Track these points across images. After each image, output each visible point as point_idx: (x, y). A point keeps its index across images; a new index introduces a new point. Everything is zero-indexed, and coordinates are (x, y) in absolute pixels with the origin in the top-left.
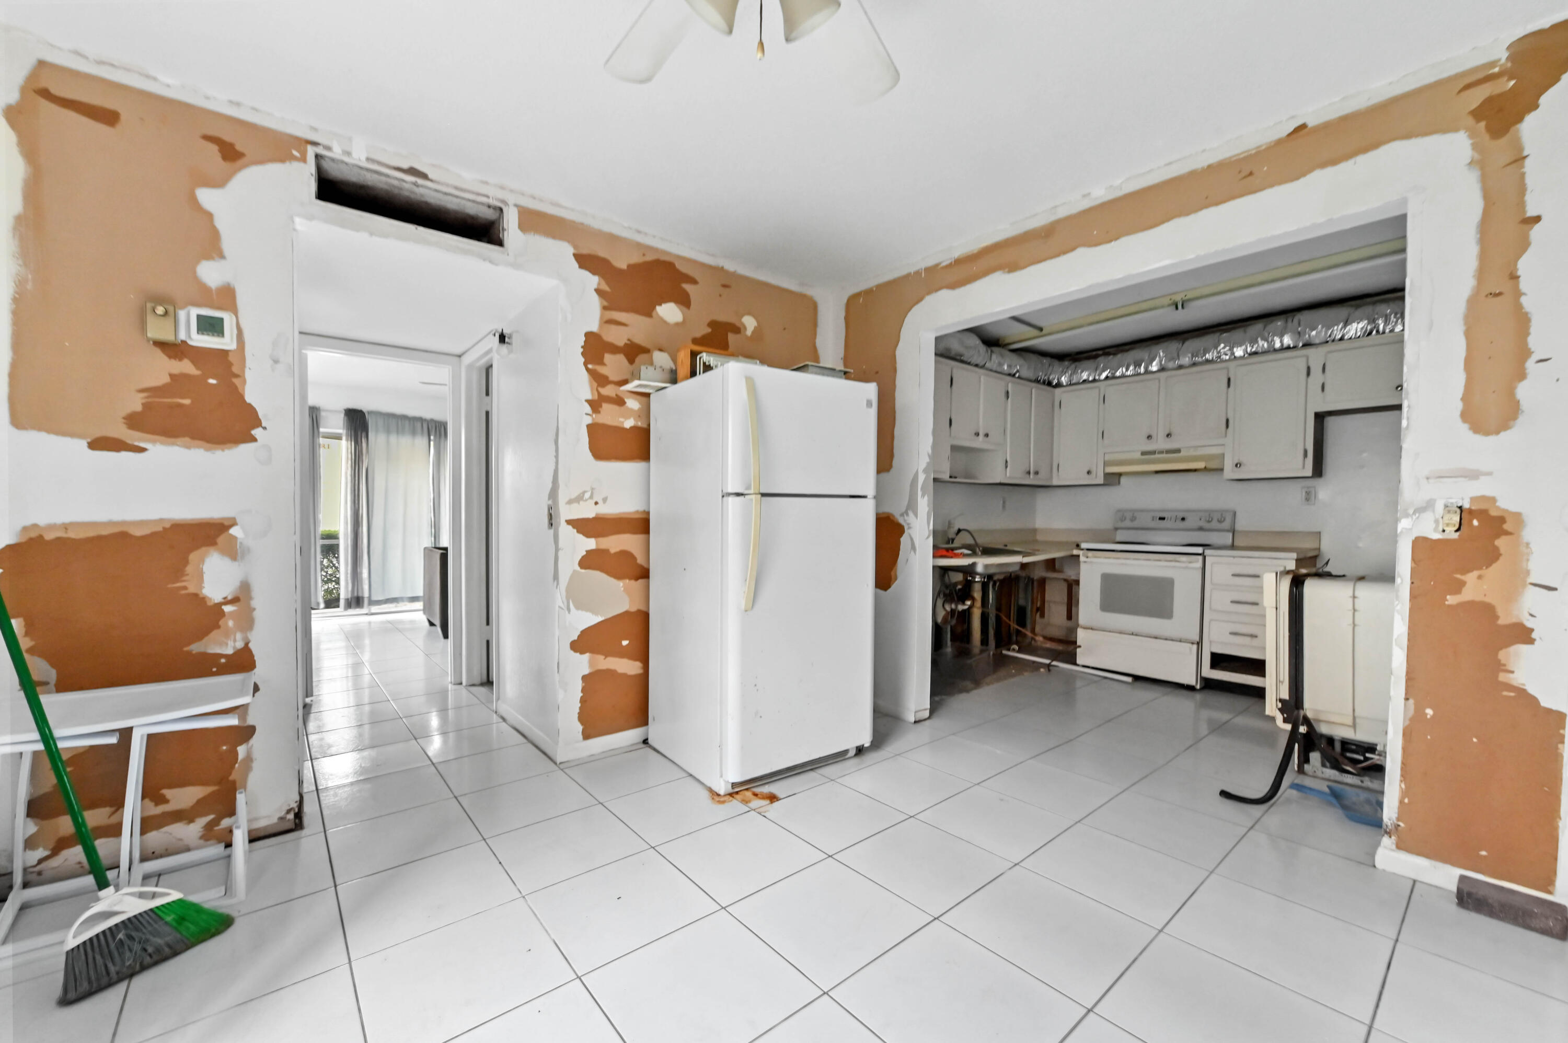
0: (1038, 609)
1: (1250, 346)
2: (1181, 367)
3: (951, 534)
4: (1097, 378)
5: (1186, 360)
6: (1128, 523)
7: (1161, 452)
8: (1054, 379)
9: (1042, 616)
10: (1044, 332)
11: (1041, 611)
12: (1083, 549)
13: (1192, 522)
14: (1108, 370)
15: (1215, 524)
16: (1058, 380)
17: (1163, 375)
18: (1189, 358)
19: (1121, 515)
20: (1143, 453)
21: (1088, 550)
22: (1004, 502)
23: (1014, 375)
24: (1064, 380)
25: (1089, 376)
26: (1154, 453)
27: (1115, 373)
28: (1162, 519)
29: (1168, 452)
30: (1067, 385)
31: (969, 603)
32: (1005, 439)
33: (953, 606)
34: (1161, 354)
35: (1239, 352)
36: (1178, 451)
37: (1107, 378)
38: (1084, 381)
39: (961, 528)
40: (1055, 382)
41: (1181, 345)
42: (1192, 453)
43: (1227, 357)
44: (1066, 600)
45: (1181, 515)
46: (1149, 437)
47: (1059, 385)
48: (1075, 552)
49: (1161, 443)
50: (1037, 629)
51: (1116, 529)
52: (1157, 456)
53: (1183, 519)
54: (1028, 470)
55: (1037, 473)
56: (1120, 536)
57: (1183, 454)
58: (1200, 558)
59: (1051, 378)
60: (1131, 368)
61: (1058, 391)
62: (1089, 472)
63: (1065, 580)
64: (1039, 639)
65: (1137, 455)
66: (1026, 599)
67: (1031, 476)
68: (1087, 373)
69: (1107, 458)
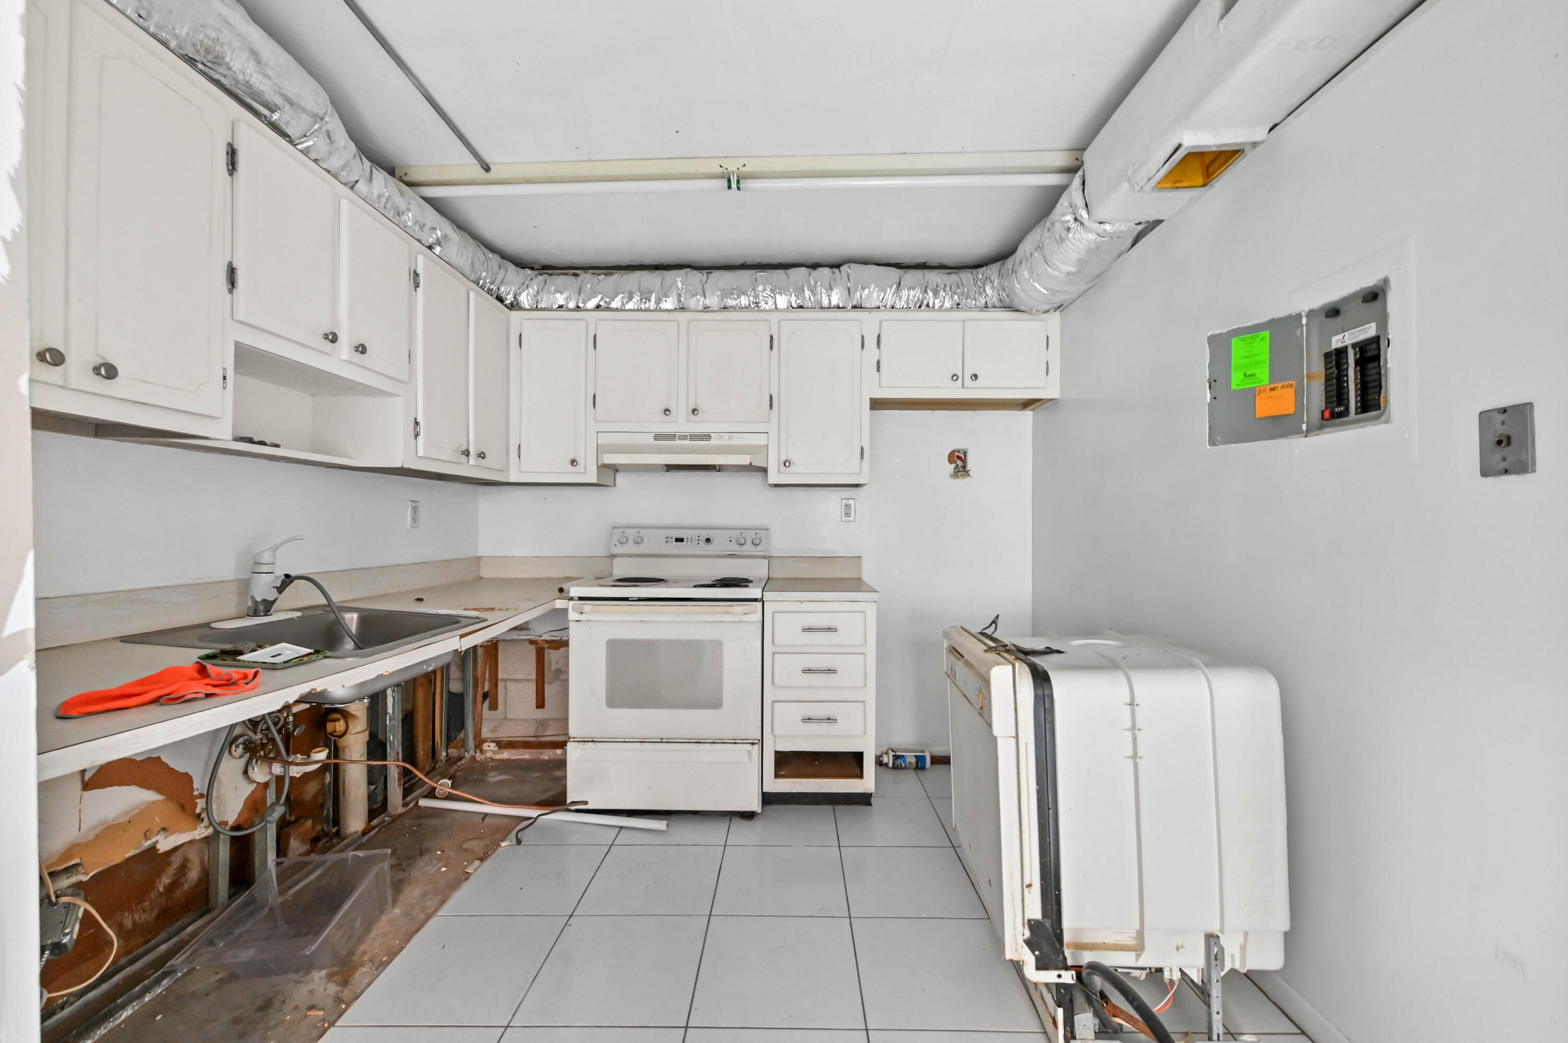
0: (485, 696)
1: (795, 295)
2: (706, 309)
3: (263, 589)
4: (581, 305)
5: (713, 301)
6: (630, 548)
7: (683, 438)
8: (508, 294)
9: (494, 707)
10: (492, 175)
11: (491, 698)
12: (572, 599)
13: (721, 544)
14: (600, 296)
15: (748, 548)
16: (515, 297)
17: (683, 316)
18: (718, 297)
19: (621, 533)
20: (658, 437)
21: (581, 599)
22: (415, 510)
23: (430, 247)
24: (525, 299)
25: (568, 299)
26: (672, 437)
27: (610, 303)
28: (680, 540)
29: (693, 437)
30: (531, 310)
31: (321, 755)
32: (412, 374)
33: (277, 769)
34: (679, 284)
35: (782, 301)
36: (708, 437)
37: (598, 307)
38: (561, 307)
39: (293, 573)
40: (509, 299)
41: (705, 276)
42: (725, 441)
43: (767, 307)
44: (534, 676)
45: (705, 534)
46: (667, 411)
47: (514, 306)
48: (560, 604)
49: (681, 424)
50: (486, 732)
51: (613, 556)
52: (678, 442)
53: (708, 540)
54: (464, 448)
55: (482, 455)
56: (621, 569)
57: (714, 442)
58: (759, 604)
59: (502, 289)
60: (636, 298)
61: (515, 314)
62: (573, 462)
63: (532, 642)
64: (490, 747)
65: (650, 439)
66: (463, 679)
67: (472, 462)
68: (564, 296)
69: (604, 439)
